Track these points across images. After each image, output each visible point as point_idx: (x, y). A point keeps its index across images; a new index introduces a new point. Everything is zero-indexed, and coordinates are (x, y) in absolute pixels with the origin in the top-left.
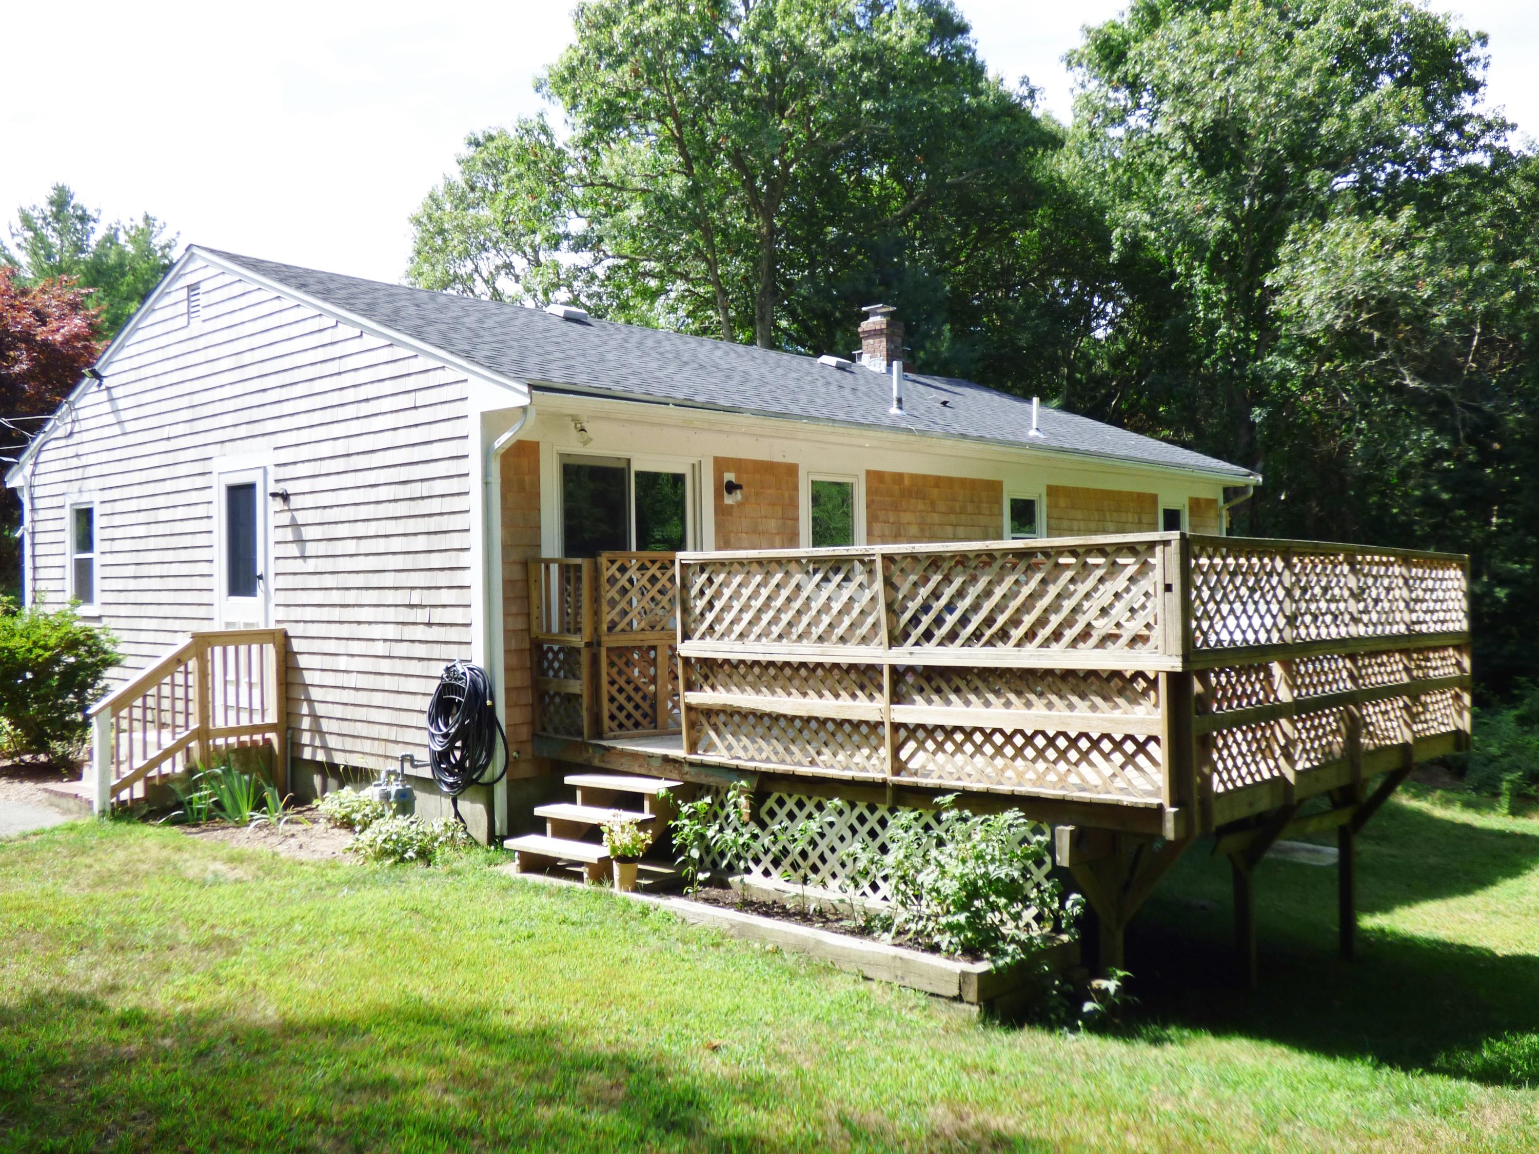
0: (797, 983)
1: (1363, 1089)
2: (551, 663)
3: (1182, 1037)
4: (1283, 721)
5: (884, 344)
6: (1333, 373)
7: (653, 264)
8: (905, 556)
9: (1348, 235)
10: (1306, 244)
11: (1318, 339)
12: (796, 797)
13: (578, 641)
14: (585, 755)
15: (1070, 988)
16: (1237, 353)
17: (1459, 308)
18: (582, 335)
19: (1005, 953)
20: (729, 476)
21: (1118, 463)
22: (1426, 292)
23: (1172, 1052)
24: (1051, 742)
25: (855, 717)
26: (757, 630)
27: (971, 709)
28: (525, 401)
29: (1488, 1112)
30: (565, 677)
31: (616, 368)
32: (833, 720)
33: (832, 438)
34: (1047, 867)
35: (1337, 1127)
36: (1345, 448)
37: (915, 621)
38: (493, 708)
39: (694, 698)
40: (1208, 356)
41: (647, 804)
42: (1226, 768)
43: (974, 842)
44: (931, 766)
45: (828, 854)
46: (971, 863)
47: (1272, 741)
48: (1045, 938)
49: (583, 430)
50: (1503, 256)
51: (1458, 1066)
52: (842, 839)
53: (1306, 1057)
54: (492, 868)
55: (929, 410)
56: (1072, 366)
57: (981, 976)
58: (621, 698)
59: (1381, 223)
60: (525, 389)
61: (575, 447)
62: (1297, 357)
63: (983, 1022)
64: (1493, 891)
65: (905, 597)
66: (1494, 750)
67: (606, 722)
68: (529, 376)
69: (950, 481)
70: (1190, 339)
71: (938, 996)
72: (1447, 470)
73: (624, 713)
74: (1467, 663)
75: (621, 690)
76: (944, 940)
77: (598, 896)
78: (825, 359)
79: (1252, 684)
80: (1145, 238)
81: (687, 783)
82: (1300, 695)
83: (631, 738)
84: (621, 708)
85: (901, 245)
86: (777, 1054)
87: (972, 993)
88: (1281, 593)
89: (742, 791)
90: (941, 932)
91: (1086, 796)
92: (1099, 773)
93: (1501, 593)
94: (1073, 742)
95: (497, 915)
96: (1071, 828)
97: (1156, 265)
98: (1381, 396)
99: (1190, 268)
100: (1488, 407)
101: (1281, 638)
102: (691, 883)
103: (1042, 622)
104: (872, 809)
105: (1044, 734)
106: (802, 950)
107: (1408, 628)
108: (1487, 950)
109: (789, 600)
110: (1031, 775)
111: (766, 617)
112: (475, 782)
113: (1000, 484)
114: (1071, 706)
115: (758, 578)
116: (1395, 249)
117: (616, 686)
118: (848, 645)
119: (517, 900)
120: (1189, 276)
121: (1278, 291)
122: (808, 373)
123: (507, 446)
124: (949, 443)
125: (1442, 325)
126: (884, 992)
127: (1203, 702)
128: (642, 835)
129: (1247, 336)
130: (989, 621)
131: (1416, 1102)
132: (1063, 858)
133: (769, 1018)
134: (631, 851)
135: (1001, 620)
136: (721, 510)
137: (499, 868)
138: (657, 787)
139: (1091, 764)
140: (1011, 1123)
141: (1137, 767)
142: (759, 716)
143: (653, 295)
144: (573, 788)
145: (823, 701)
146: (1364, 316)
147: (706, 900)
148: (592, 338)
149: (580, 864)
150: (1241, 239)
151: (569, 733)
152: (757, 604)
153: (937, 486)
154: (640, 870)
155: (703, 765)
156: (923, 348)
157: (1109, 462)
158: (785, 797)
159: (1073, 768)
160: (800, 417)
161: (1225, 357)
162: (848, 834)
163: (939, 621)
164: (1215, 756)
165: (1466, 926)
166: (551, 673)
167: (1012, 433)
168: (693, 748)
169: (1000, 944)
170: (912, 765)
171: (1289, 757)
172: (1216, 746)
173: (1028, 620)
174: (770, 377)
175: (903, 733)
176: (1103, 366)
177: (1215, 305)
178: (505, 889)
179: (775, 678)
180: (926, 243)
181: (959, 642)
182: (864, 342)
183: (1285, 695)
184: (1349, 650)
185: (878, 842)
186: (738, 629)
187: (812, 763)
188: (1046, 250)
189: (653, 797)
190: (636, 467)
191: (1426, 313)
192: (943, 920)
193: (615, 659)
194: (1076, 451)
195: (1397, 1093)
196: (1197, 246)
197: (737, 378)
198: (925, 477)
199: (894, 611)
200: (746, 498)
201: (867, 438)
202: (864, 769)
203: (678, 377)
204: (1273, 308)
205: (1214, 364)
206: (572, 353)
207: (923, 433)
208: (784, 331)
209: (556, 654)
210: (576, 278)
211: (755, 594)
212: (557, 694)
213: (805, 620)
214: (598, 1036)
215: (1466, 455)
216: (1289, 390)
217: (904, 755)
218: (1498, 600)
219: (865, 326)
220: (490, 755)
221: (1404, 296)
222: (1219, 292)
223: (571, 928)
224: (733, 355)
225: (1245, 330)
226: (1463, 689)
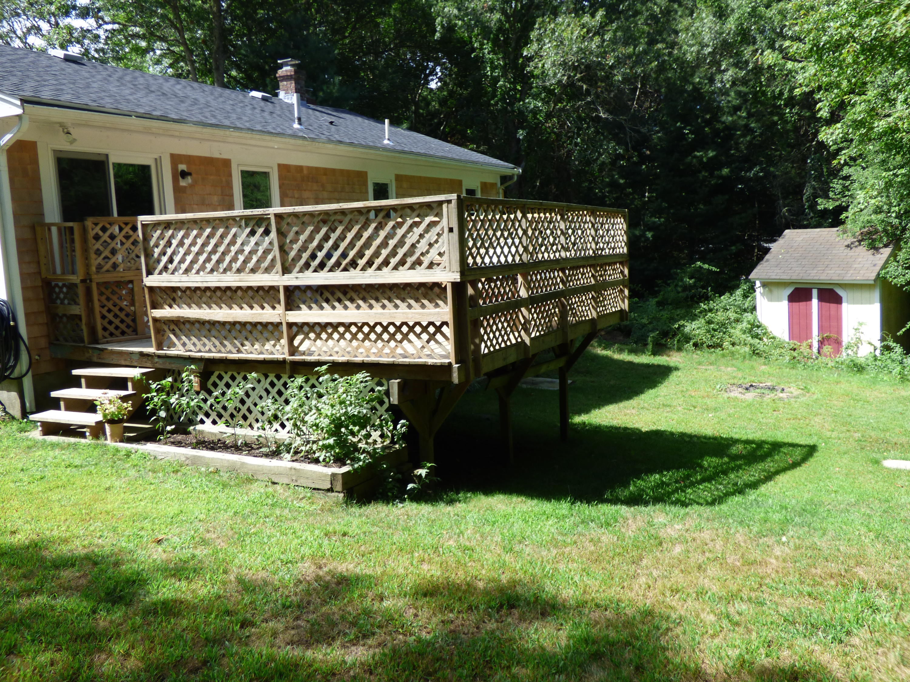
0: (226, 491)
1: (564, 517)
2: (58, 294)
3: (467, 498)
4: (523, 309)
5: (293, 85)
6: (563, 110)
7: (138, 29)
8: (290, 215)
9: (569, 25)
10: (546, 30)
11: (554, 89)
12: (230, 374)
13: (75, 279)
14: (87, 355)
15: (400, 476)
16: (510, 97)
17: (628, 71)
18: (76, 71)
19: (359, 460)
20: (182, 167)
21: (437, 160)
22: (611, 62)
23: (460, 507)
24: (385, 329)
25: (264, 320)
26: (196, 267)
27: (336, 311)
28: (19, 111)
29: (630, 521)
30: (69, 304)
31: (97, 92)
32: (250, 323)
33: (253, 142)
34: (386, 406)
35: (547, 542)
36: (570, 153)
37: (298, 257)
38: (16, 327)
39: (157, 313)
40: (493, 99)
41: (130, 385)
42: (489, 338)
43: (339, 393)
44: (313, 349)
45: (252, 407)
46: (338, 407)
47: (517, 321)
48: (384, 448)
49: (68, 133)
50: (652, 42)
51: (617, 496)
52: (261, 397)
53: (535, 501)
54: (23, 434)
55: (320, 127)
56: (417, 104)
57: (343, 474)
58: (110, 316)
59: (586, 19)
60: (18, 103)
61: (64, 145)
62: (542, 100)
63: (346, 503)
64: (642, 396)
65: (291, 242)
66: (645, 321)
67: (100, 332)
68: (21, 93)
69: (333, 171)
70: (483, 88)
71: (318, 489)
72: (622, 166)
73: (113, 325)
74: (626, 272)
75: (109, 311)
76: (321, 455)
77: (96, 446)
78: (255, 94)
79: (504, 288)
80: (456, 25)
81: (157, 369)
82: (532, 293)
83: (120, 342)
84: (110, 323)
85: (307, 23)
86: (203, 540)
87: (339, 486)
88: (520, 232)
89: (192, 372)
90: (321, 450)
91: (407, 360)
92: (414, 346)
93: (649, 235)
94: (398, 329)
95: (20, 466)
96: (398, 381)
97: (463, 42)
98: (588, 124)
99: (482, 44)
100: (644, 130)
101: (521, 259)
102: (162, 433)
103: (377, 254)
104: (279, 378)
105: (380, 324)
106: (233, 469)
107: (594, 252)
108: (637, 429)
109: (216, 246)
110: (374, 350)
111: (202, 258)
112: (8, 377)
113: (366, 173)
114: (396, 307)
115: (195, 232)
116: (594, 35)
117: (106, 308)
118: (257, 274)
119: (37, 454)
120: (481, 49)
121: (530, 59)
122: (242, 102)
123: (10, 144)
124: (331, 146)
125: (619, 81)
126: (285, 491)
127: (473, 300)
128: (125, 405)
129: (515, 87)
130: (344, 255)
131: (592, 521)
132: (394, 399)
133: (202, 517)
134: (116, 416)
135: (352, 254)
136: (177, 189)
137: (27, 434)
138: (135, 373)
139: (410, 341)
140: (351, 567)
141: (437, 342)
142: (202, 323)
143: (144, 52)
144: (79, 377)
145: (243, 311)
146: (578, 76)
147: (173, 443)
148: (83, 73)
149: (84, 427)
150: (511, 27)
151: (74, 341)
152: (195, 249)
153: (325, 174)
154: (125, 427)
155: (167, 357)
156: (322, 90)
157: (431, 160)
158: (223, 374)
159: (399, 344)
160: (229, 127)
161: (503, 99)
162: (264, 394)
163: (313, 256)
164: (482, 331)
165: (628, 417)
166: (58, 301)
167: (373, 142)
168: (160, 347)
169: (356, 454)
170: (302, 348)
171: (526, 330)
172: (482, 325)
173: (368, 253)
174: (213, 103)
175: (295, 329)
176: (435, 105)
177: (496, 67)
178: (29, 448)
179: (210, 298)
180: (323, 23)
181: (326, 269)
182: (281, 84)
183: (523, 293)
184: (561, 266)
185: (283, 398)
186: (184, 266)
187: (239, 351)
188: (398, 31)
189: (132, 379)
190: (113, 159)
191: (611, 73)
192: (321, 443)
193: (103, 290)
194: (411, 153)
195: (582, 517)
196: (486, 31)
197: (189, 102)
198: (317, 169)
199: (284, 251)
200: (195, 182)
201: (276, 143)
202: (272, 353)
203: (144, 100)
204: (528, 69)
205: (496, 104)
206: (65, 81)
207: (313, 140)
208: (234, 78)
209: (61, 288)
210: (84, 37)
211: (194, 244)
212: (65, 315)
213: (228, 259)
214: (77, 542)
215: (632, 158)
216: (538, 119)
217: (296, 343)
218: (648, 239)
219: (281, 72)
220: (17, 358)
221: (599, 63)
222: (498, 59)
223: (74, 469)
224: (189, 88)
225: (514, 83)
226: (625, 286)
